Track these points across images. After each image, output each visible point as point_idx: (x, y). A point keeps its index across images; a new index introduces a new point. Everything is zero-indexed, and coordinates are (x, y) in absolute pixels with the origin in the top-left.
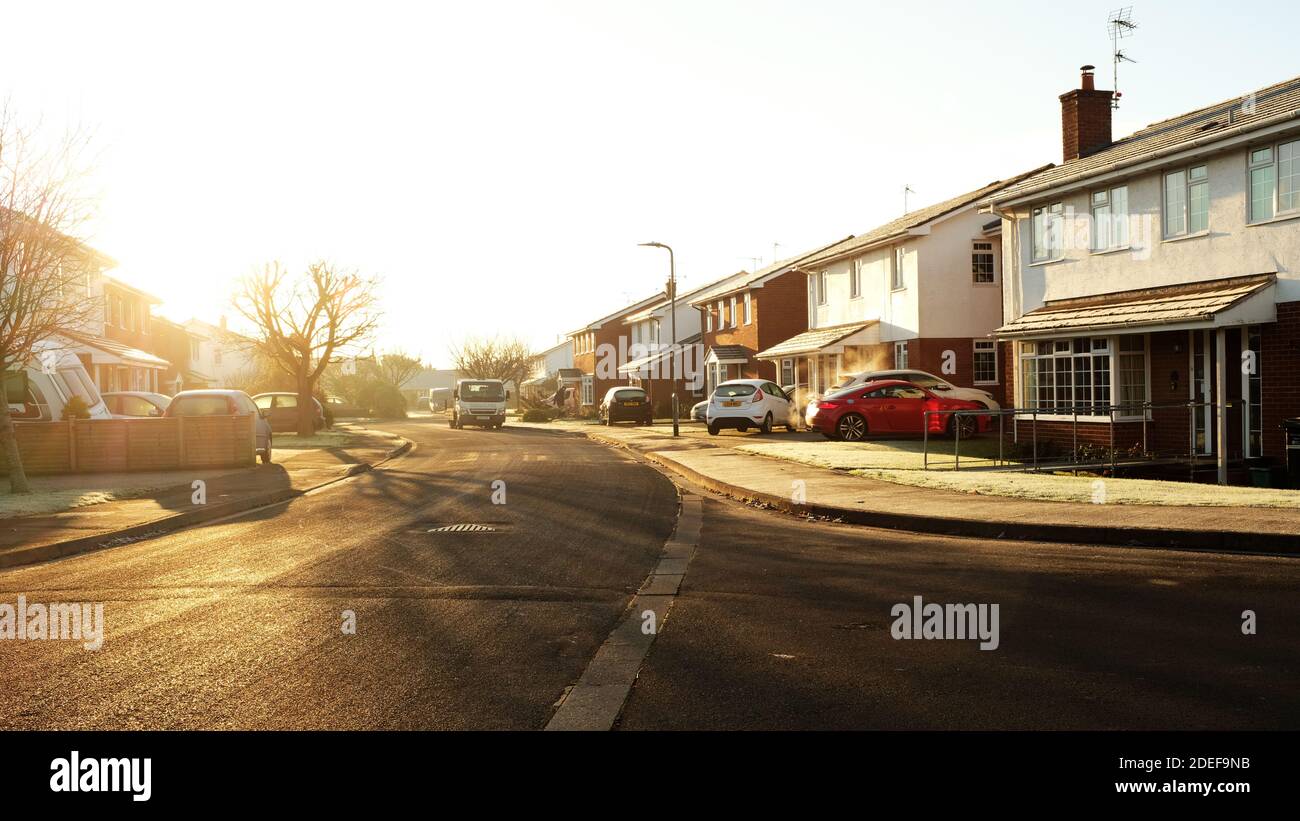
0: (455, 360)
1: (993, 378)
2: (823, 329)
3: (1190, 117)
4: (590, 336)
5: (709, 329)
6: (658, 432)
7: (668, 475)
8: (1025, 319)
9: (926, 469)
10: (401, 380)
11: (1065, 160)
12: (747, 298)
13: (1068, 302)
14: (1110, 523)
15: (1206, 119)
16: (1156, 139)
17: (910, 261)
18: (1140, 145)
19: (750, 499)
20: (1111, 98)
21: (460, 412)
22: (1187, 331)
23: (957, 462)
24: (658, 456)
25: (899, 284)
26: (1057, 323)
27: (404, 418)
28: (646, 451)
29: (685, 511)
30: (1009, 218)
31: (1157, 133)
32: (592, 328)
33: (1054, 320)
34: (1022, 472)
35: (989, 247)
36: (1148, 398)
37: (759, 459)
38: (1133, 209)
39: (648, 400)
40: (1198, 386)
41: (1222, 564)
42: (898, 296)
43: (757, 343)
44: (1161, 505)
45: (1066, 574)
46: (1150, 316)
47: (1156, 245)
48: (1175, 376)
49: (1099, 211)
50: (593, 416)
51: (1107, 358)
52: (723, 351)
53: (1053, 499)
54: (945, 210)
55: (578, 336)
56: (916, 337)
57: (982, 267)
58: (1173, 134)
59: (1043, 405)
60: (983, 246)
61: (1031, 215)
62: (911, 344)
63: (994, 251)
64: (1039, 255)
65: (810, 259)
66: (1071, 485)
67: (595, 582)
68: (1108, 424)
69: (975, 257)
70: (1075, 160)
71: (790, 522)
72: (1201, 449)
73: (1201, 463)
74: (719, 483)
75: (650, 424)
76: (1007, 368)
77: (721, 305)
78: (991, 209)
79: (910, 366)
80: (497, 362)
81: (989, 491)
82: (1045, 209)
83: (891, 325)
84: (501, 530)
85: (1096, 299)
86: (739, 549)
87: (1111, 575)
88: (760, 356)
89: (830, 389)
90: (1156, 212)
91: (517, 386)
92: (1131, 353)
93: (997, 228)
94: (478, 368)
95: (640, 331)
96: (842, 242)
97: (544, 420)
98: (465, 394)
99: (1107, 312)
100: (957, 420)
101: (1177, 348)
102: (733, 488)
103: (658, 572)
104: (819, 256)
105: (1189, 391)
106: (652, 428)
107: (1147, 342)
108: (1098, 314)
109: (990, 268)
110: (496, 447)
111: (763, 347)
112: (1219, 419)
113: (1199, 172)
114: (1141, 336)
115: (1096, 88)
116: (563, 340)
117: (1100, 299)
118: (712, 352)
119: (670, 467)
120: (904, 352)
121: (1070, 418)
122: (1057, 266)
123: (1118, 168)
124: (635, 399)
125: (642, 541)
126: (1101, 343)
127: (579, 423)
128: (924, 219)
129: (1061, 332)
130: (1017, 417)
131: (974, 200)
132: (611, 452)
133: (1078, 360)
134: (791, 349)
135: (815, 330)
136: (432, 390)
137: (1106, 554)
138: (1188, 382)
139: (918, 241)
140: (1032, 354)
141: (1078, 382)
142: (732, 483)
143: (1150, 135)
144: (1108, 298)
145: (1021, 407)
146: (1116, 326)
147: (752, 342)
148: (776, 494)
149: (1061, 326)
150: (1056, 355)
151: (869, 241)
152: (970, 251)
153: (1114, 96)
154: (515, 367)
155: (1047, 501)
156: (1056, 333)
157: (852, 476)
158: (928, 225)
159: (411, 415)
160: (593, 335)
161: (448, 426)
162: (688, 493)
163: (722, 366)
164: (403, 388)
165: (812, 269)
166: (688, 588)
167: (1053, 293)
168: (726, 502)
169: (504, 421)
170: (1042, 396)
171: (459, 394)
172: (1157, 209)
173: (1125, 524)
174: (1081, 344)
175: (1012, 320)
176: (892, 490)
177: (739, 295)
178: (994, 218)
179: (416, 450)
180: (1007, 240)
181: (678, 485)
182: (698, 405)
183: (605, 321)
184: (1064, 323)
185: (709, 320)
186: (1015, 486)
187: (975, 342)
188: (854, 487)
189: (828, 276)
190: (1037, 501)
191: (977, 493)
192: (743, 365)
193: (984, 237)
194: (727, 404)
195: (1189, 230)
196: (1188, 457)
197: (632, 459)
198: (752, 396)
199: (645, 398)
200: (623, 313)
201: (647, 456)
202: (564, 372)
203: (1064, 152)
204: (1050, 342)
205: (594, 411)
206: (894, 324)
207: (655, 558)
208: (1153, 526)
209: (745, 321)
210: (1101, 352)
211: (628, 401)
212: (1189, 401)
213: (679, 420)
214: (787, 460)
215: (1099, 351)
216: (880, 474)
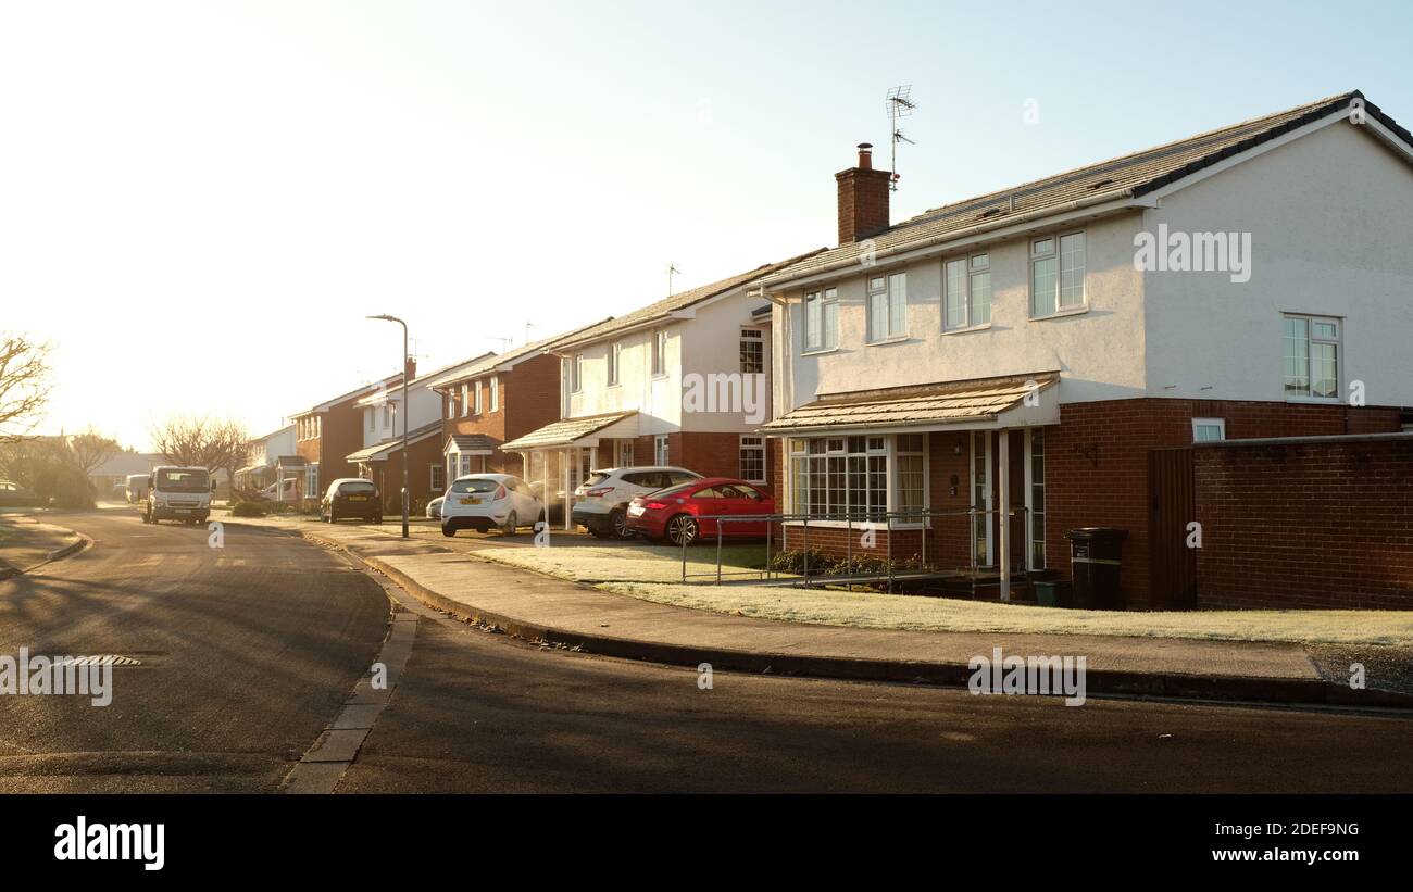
0: (155, 442)
1: (761, 478)
2: (577, 419)
3: (969, 205)
4: (316, 420)
5: (451, 415)
6: (385, 532)
7: (385, 586)
8: (796, 414)
9: (684, 583)
10: (91, 464)
11: (840, 243)
12: (494, 382)
13: (842, 397)
14: (892, 656)
15: (988, 207)
16: (936, 225)
17: (673, 347)
18: (918, 230)
19: (476, 620)
20: (889, 179)
21: (156, 503)
22: (967, 432)
23: (719, 574)
24: (379, 562)
25: (660, 369)
26: (830, 420)
27: (92, 509)
28: (367, 555)
29: (394, 636)
30: (780, 303)
31: (936, 218)
32: (317, 410)
33: (827, 416)
34: (791, 587)
35: (758, 334)
36: (927, 504)
37: (495, 568)
38: (912, 298)
39: (377, 494)
40: (979, 490)
41: (1022, 709)
42: (660, 385)
43: (503, 433)
44: (946, 631)
45: (844, 726)
46: (931, 414)
47: (936, 338)
48: (955, 480)
49: (876, 299)
50: (313, 511)
51: (883, 459)
52: (465, 442)
53: (827, 623)
54: (713, 292)
55: (302, 419)
56: (678, 430)
57: (751, 356)
58: (953, 220)
59: (814, 509)
60: (752, 334)
61: (803, 301)
62: (672, 438)
63: (763, 339)
64: (812, 345)
65: (563, 342)
66: (845, 604)
67: (247, 744)
68: (885, 532)
69: (743, 345)
70: (851, 243)
71: (519, 651)
72: (982, 560)
73: (982, 576)
74: (442, 598)
75: (379, 522)
76: (776, 467)
77: (465, 389)
78: (761, 292)
79: (671, 463)
80: (206, 448)
81: (755, 612)
82: (818, 295)
83: (651, 417)
84: (148, 664)
85: (871, 394)
86: (447, 690)
87: (895, 726)
88: (505, 447)
89: (582, 487)
90: (934, 302)
91: (231, 475)
92: (909, 454)
93: (768, 314)
94: (186, 453)
95: (373, 415)
96: (600, 324)
97: (257, 514)
98: (162, 482)
99: (884, 408)
100: (720, 527)
101: (957, 450)
102: (457, 605)
103: (337, 726)
104: (574, 338)
105: (969, 496)
106: (379, 527)
107: (926, 442)
108: (872, 410)
109: (759, 357)
110: (189, 548)
111: (509, 439)
112: (1002, 529)
113: (981, 261)
114: (919, 436)
115: (874, 168)
116: (288, 423)
117: (876, 394)
118: (453, 442)
119: (390, 576)
120: (665, 447)
121: (844, 524)
122: (831, 357)
123: (897, 253)
124: (362, 493)
125: (327, 678)
126: (877, 442)
127: (298, 519)
128: (689, 302)
129: (834, 430)
130: (785, 523)
131: (743, 283)
132: (327, 555)
133: (852, 460)
134: (540, 441)
135: (568, 420)
136: (129, 477)
137: (889, 696)
138: (969, 486)
139: (683, 325)
140: (804, 453)
141: (852, 485)
142: (456, 599)
143: (929, 220)
144: (885, 393)
145: (791, 513)
146: (893, 424)
147: (498, 432)
148: (505, 614)
149: (835, 423)
150: (829, 454)
151: (628, 323)
152: (737, 338)
153: (892, 177)
154: (225, 454)
155: (819, 626)
156: (830, 430)
157: (599, 590)
158: (692, 308)
159: (102, 505)
160: (319, 418)
161: (141, 519)
162: (404, 610)
163: (464, 457)
164: (94, 473)
165: (566, 352)
166: (371, 751)
167: (827, 387)
168: (447, 623)
169: (209, 515)
170: (814, 499)
171: (155, 483)
172: (938, 298)
173: (909, 657)
174: (856, 443)
175: (782, 415)
176: (643, 611)
177: (485, 379)
178: (764, 303)
179: (91, 550)
180: (777, 327)
181: (394, 600)
182: (434, 501)
183: (334, 404)
184: (838, 419)
185: (451, 406)
186: (783, 607)
187: (741, 437)
188: (599, 606)
189: (583, 361)
190: (808, 625)
191: (741, 614)
192: (487, 457)
193: (752, 324)
194: (465, 502)
195: (971, 323)
196: (969, 570)
197: (348, 564)
198: (493, 493)
199: (374, 492)
200: (354, 396)
201: (366, 561)
202: (285, 460)
203: (840, 235)
204: (822, 440)
205: (315, 505)
206: (655, 415)
207: (338, 702)
208: (941, 659)
209: (490, 408)
210: (877, 453)
211: (354, 495)
212: (970, 508)
213: (409, 518)
214: (526, 570)
215: (874, 450)
216: (631, 589)
